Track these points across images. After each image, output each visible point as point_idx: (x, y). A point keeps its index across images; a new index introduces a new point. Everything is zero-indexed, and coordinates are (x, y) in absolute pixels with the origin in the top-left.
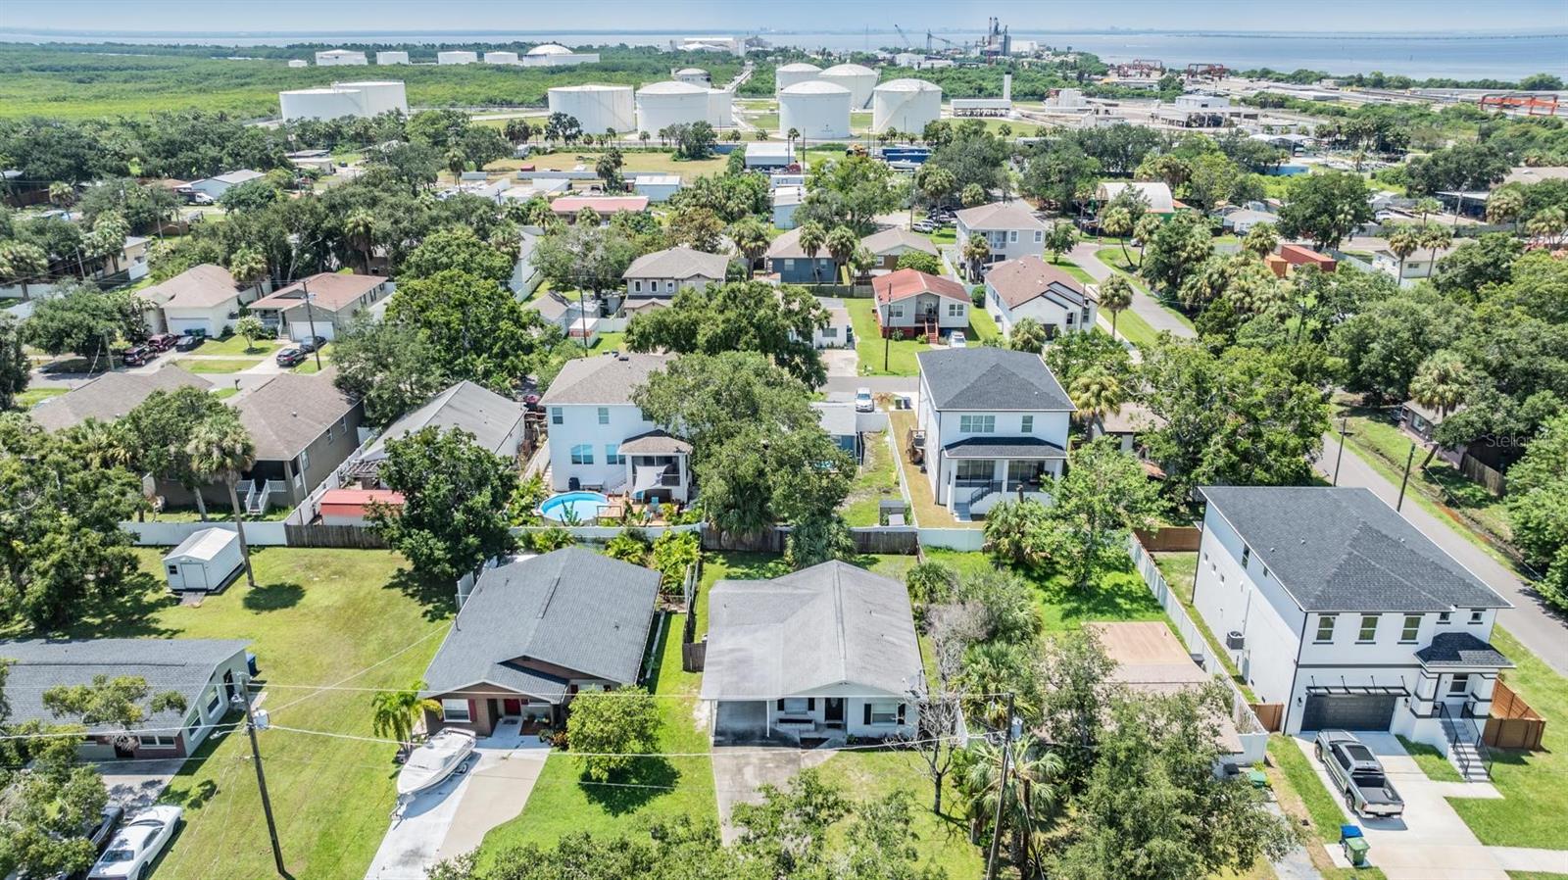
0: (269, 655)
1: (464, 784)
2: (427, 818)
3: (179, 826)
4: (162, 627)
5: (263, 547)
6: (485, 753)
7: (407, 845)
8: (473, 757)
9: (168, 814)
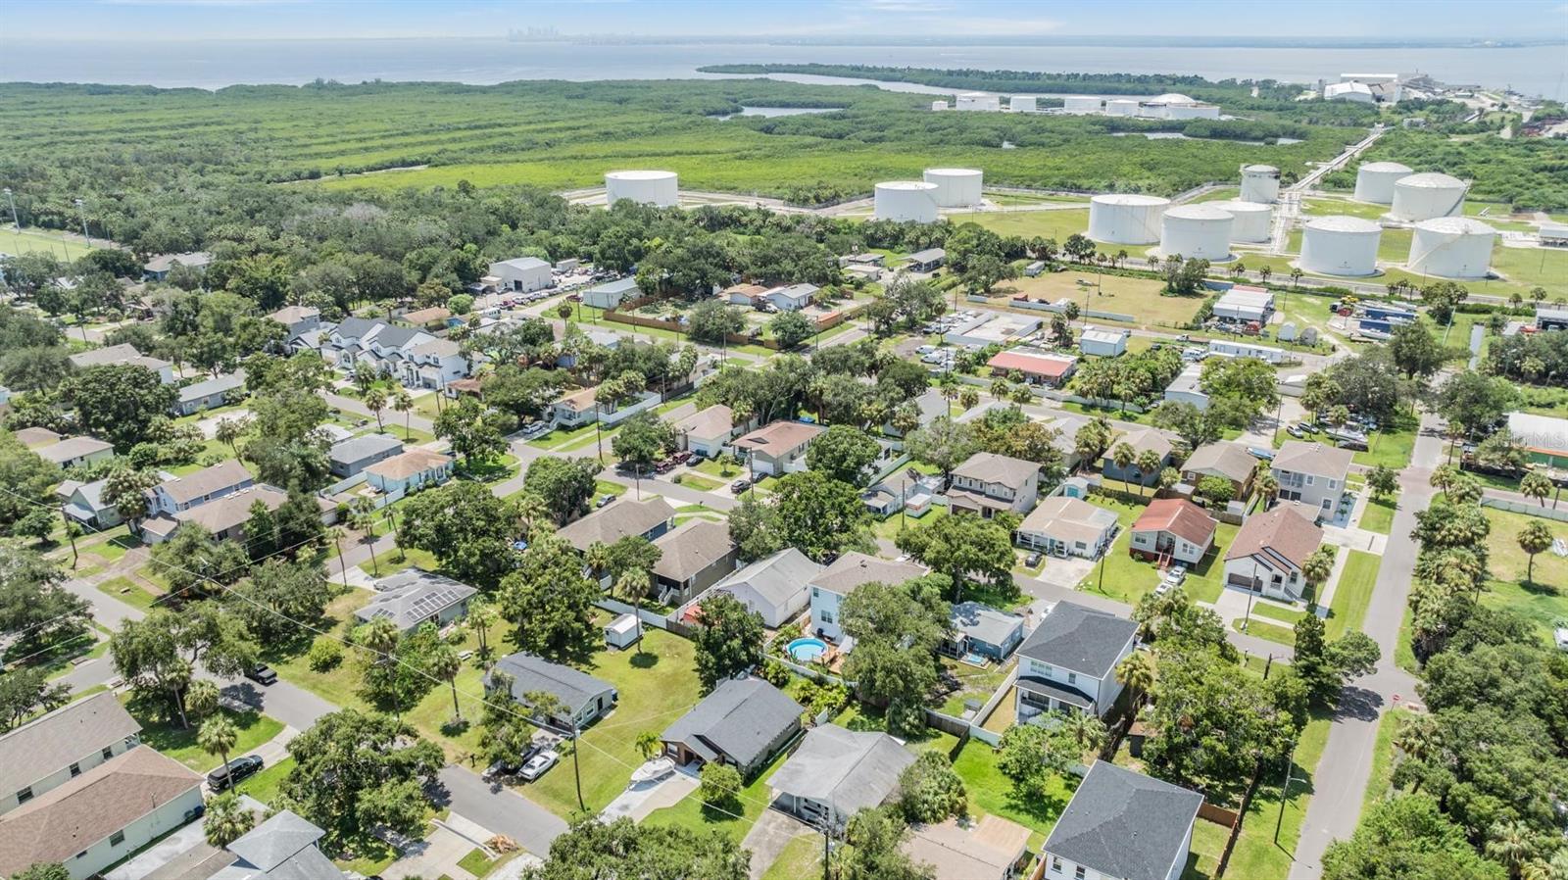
0: (626, 692)
1: (662, 784)
2: (640, 794)
3: (556, 762)
4: (593, 662)
5: (655, 627)
6: (678, 773)
7: (625, 802)
8: (672, 773)
9: (552, 755)
